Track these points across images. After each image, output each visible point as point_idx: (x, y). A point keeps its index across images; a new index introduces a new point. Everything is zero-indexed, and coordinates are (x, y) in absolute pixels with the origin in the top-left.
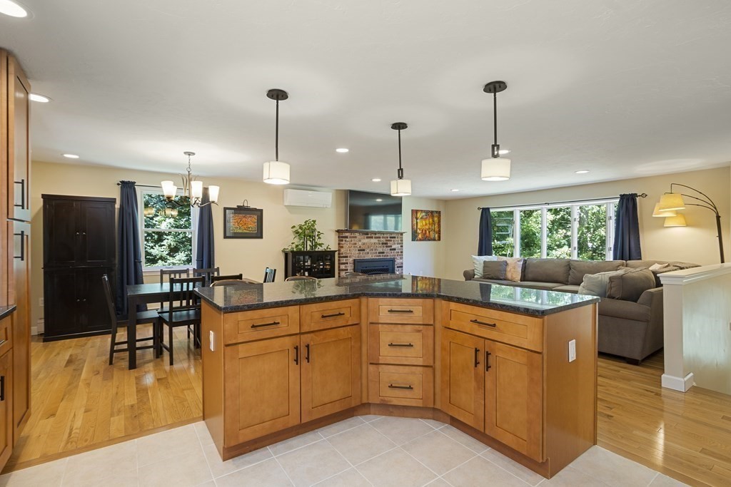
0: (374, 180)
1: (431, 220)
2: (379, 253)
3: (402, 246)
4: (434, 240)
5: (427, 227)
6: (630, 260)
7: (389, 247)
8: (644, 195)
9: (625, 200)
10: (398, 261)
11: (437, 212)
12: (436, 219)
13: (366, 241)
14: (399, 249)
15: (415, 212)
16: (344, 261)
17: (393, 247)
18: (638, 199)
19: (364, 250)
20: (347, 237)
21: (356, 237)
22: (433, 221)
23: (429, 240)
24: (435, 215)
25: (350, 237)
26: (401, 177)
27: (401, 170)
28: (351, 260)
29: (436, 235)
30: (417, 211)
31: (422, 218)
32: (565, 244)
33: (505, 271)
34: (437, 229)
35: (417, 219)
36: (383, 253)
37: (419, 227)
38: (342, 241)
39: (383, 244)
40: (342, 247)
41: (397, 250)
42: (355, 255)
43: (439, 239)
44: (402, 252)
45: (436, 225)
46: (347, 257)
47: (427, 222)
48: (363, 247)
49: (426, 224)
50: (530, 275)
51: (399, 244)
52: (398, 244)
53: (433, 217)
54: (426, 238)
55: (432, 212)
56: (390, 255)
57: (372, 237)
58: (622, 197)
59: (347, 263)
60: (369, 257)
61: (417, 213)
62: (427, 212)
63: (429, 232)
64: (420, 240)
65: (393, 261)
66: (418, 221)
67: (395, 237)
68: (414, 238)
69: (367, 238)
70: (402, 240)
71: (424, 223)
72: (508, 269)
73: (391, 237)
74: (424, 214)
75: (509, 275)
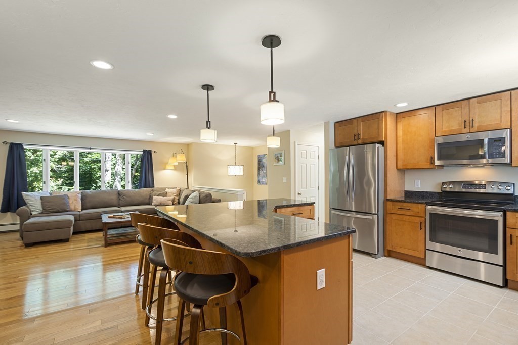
9: (146, 154)
26: (209, 127)
27: (208, 122)
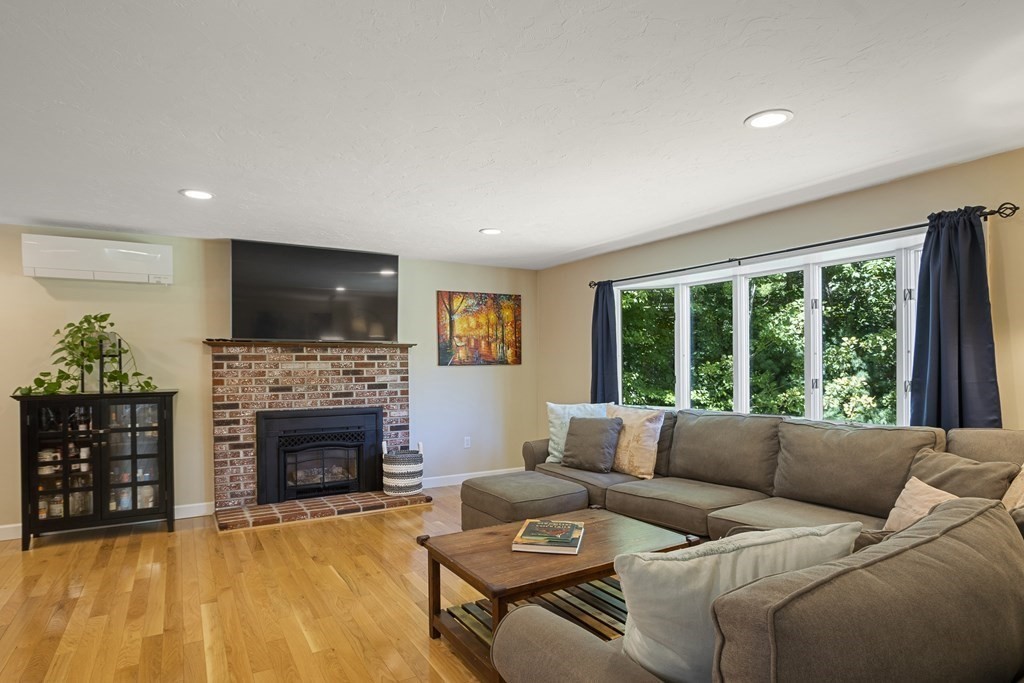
0: (192, 194)
1: (493, 317)
2: (335, 395)
3: (405, 379)
4: (503, 362)
5: (482, 332)
6: (962, 425)
7: (366, 380)
8: (1008, 210)
9: (944, 231)
10: (394, 414)
11: (509, 297)
12: (507, 314)
13: (294, 366)
14: (398, 386)
15: (445, 298)
16: (228, 418)
17: (379, 380)
18: (988, 227)
19: (289, 389)
20: (235, 358)
21: (263, 358)
22: (499, 318)
23: (489, 363)
24: (505, 303)
25: (245, 358)
28: (248, 414)
29: (509, 352)
30: (451, 295)
31: (465, 311)
32: (859, 369)
33: (616, 446)
34: (510, 337)
35: (451, 313)
36: (350, 394)
37: (458, 330)
38: (221, 366)
39: (346, 373)
40: (221, 382)
41: (389, 389)
42: (262, 400)
43: (518, 360)
44: (405, 393)
45: (509, 329)
46: (236, 406)
47: (482, 320)
48: (284, 382)
49: (479, 326)
50: (678, 462)
51: (398, 372)
52: (392, 372)
53: (498, 308)
54: (479, 359)
55: (496, 298)
56: (369, 400)
57: (314, 358)
58: (937, 221)
59: (237, 422)
60: (306, 404)
61: (450, 300)
62: (481, 298)
63: (489, 344)
64: (461, 363)
65: (377, 414)
66: (456, 317)
67: (384, 358)
68: (445, 356)
69: (298, 358)
70: (406, 364)
71: (473, 323)
72: (624, 442)
73: (370, 358)
74: (471, 301)
75: (624, 460)
